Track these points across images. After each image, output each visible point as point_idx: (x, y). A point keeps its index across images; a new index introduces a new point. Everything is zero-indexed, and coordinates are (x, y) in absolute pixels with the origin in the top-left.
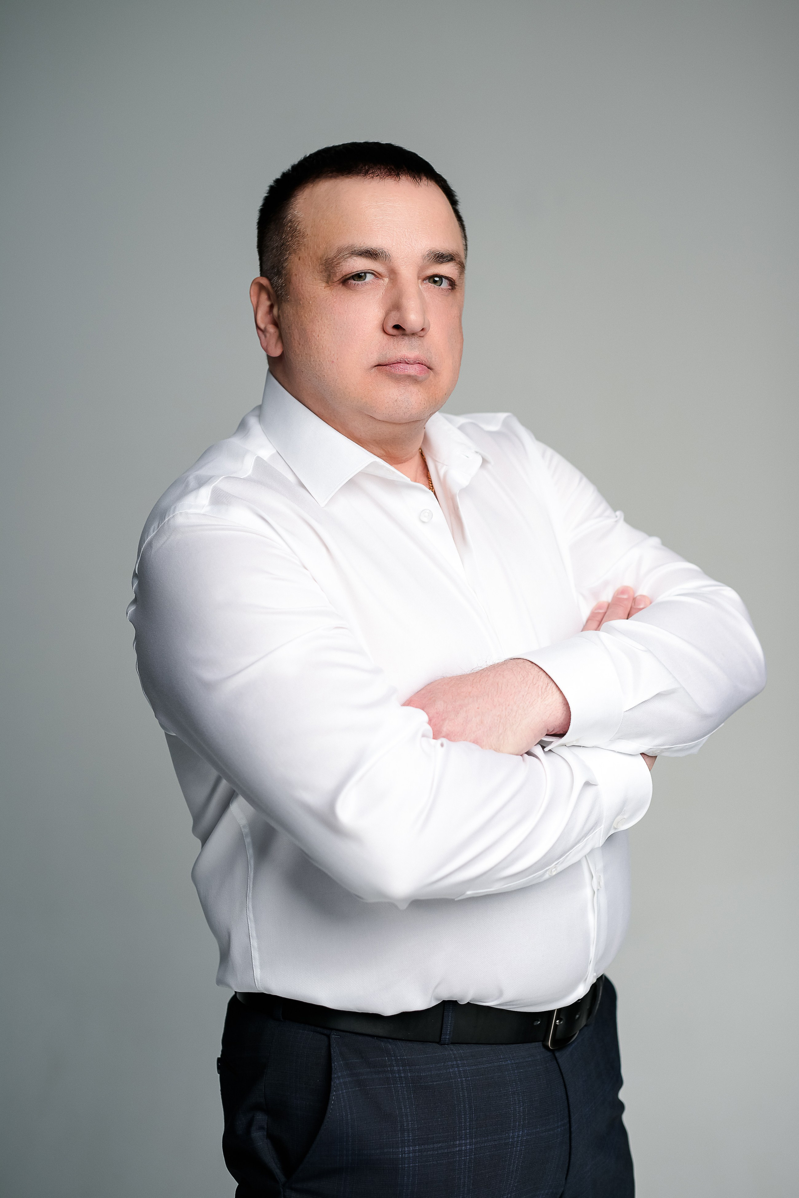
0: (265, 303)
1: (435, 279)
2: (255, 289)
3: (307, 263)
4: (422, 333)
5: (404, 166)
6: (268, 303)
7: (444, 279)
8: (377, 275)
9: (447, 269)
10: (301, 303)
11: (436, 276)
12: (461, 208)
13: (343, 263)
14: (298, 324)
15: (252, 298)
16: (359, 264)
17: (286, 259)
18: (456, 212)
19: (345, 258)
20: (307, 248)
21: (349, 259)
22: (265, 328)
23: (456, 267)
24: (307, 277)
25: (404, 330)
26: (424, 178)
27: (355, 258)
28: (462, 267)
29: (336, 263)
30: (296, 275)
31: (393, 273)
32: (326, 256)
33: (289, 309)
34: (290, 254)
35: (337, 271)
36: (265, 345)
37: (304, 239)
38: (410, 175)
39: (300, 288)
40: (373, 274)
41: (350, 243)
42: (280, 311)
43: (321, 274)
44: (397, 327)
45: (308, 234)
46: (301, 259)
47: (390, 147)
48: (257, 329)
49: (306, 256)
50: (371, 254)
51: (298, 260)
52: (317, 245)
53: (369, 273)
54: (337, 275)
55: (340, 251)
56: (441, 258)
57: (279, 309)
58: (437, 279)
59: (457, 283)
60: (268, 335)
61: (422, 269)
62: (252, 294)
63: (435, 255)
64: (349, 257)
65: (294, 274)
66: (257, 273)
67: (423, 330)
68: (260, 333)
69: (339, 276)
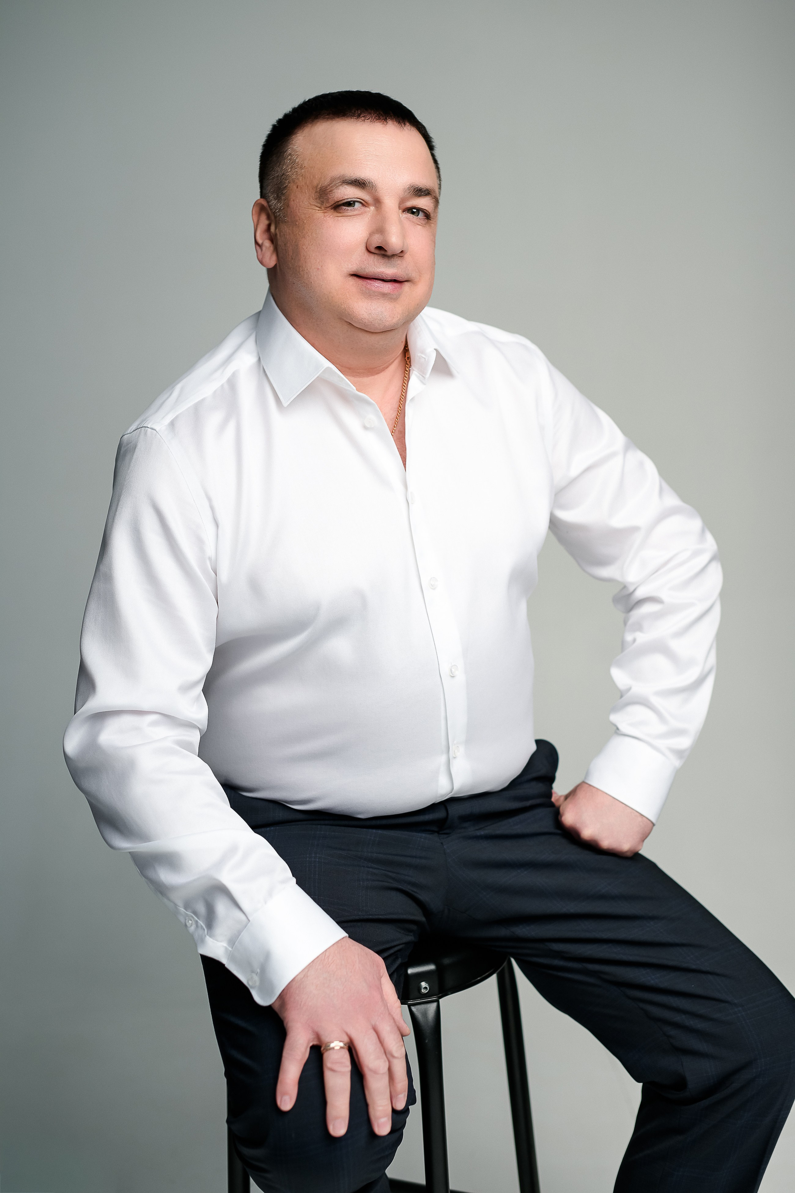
0: (264, 222)
1: (412, 211)
2: (257, 209)
3: (303, 191)
4: (401, 255)
5: (391, 112)
6: (267, 222)
7: (420, 212)
8: (364, 204)
9: (423, 203)
10: (297, 224)
11: (415, 208)
12: (437, 152)
13: (335, 191)
14: (292, 242)
15: (254, 217)
16: (349, 192)
17: (285, 187)
18: (433, 156)
19: (338, 186)
20: (305, 178)
21: (341, 187)
22: (262, 244)
23: (432, 201)
24: (304, 202)
25: (386, 251)
26: (408, 124)
27: (346, 186)
28: (437, 201)
29: (329, 190)
30: (294, 200)
31: (378, 202)
32: (320, 185)
33: (285, 229)
34: (289, 182)
35: (330, 197)
36: (260, 257)
37: (302, 170)
38: (396, 120)
39: (297, 211)
40: (361, 203)
41: (341, 174)
42: (277, 230)
43: (315, 200)
44: (379, 248)
45: (306, 165)
46: (299, 187)
47: (379, 96)
48: (255, 245)
49: (303, 184)
50: (360, 184)
51: (296, 188)
52: (313, 176)
53: (358, 202)
54: (330, 201)
55: (333, 180)
56: (420, 192)
57: (276, 228)
58: (415, 210)
59: (432, 215)
60: (264, 248)
61: (402, 201)
62: (254, 213)
63: (415, 189)
64: (341, 185)
65: (292, 199)
66: (258, 197)
67: (402, 252)
68: (258, 248)
69: (331, 202)
